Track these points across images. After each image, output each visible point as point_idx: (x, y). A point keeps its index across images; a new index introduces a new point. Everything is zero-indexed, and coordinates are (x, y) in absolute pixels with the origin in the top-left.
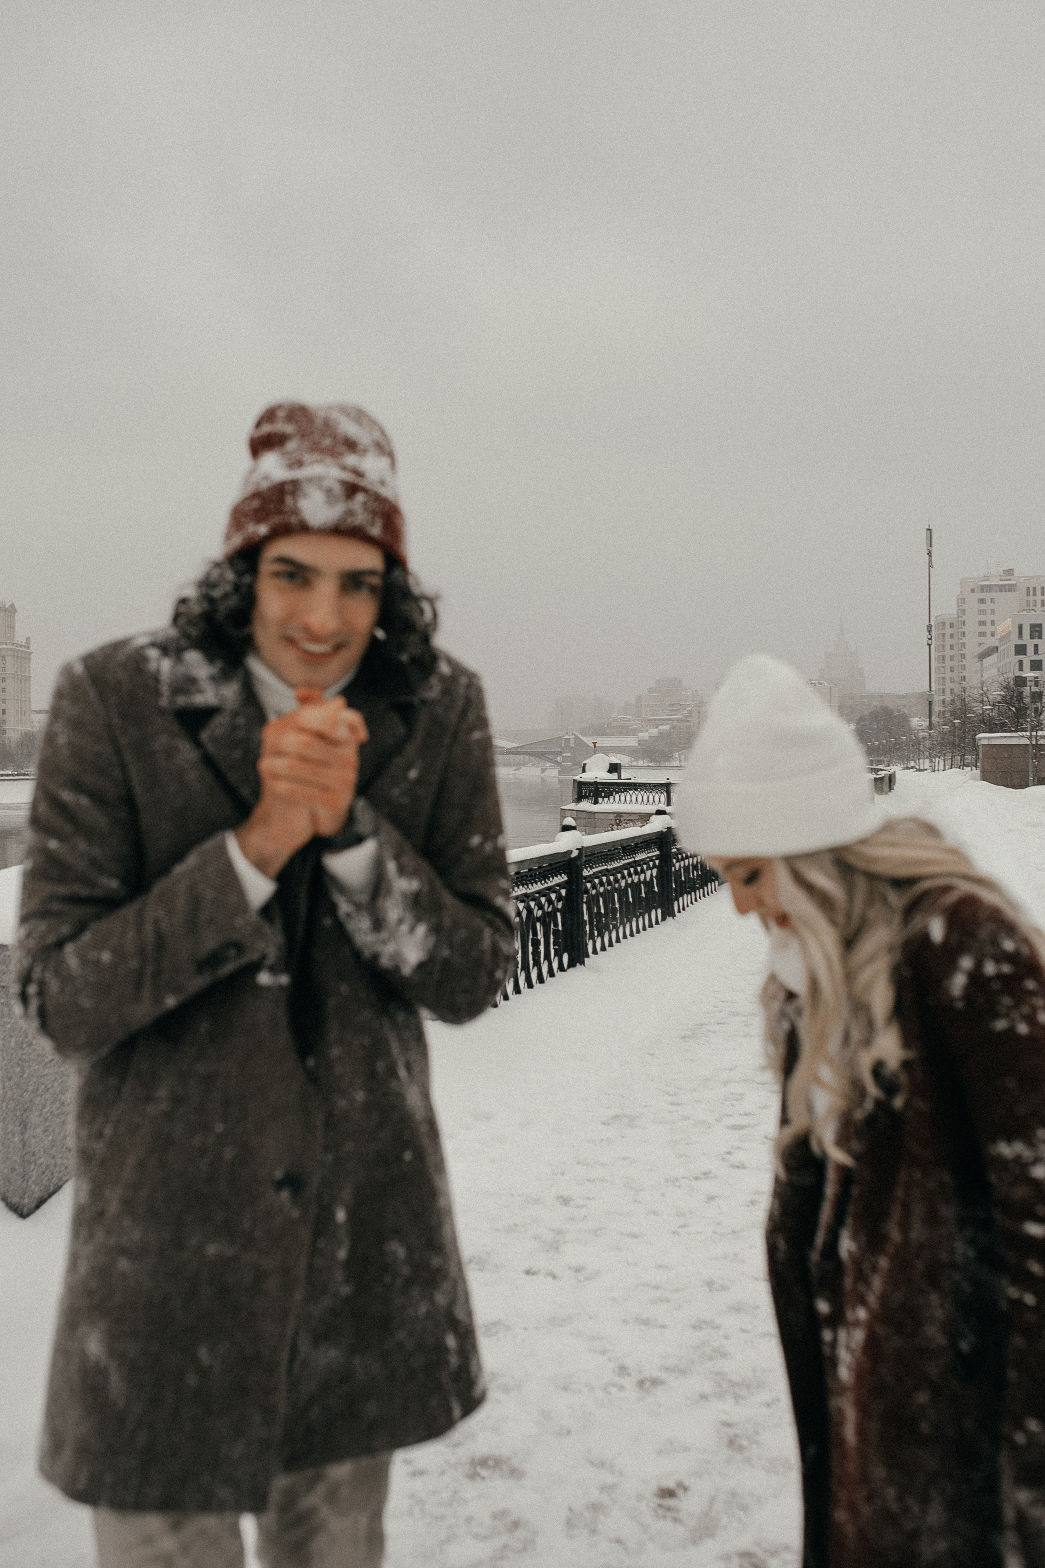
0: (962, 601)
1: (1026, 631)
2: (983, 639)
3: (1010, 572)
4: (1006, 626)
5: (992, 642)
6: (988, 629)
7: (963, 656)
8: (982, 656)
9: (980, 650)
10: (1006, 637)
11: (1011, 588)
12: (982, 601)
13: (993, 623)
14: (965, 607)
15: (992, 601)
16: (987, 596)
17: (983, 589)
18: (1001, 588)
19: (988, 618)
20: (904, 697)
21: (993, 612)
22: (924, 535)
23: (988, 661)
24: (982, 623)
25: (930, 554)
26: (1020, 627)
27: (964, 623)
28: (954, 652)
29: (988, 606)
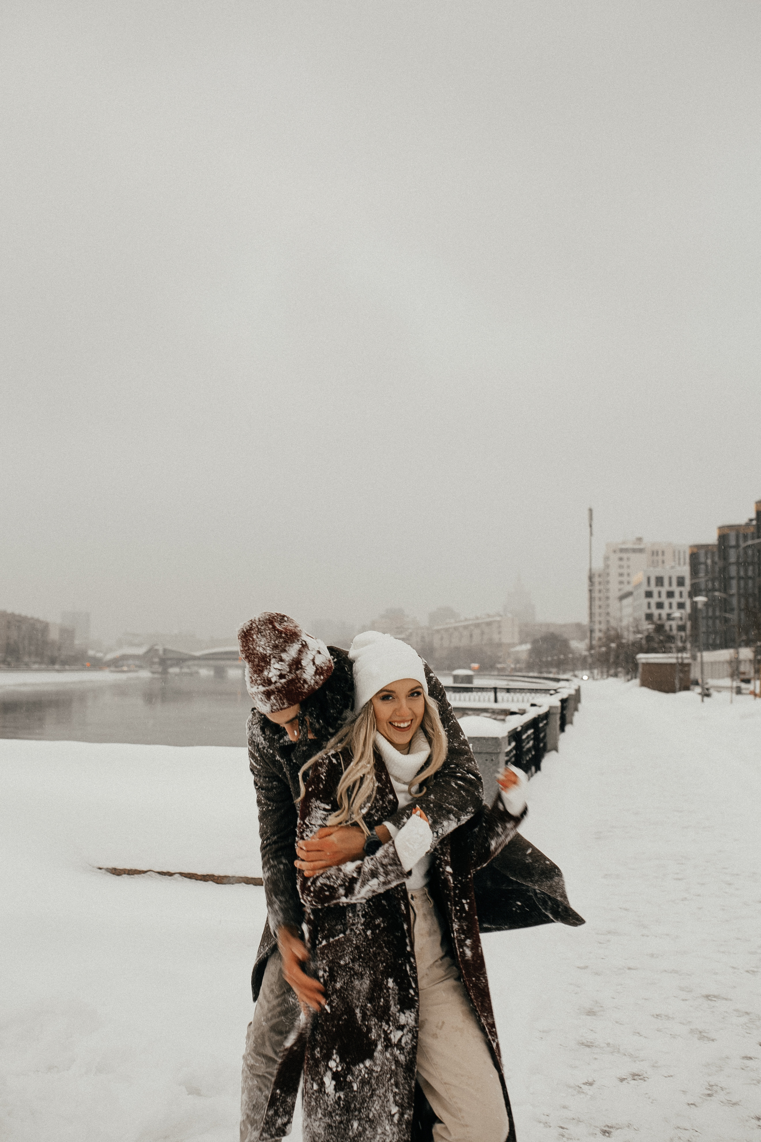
0: (607, 558)
1: (653, 582)
2: (622, 586)
3: (640, 539)
4: (638, 577)
5: (627, 588)
6: (625, 579)
7: (608, 598)
8: (622, 598)
9: (619, 594)
10: (638, 586)
11: (641, 551)
12: (621, 559)
13: (628, 575)
14: (609, 563)
15: (628, 559)
16: (625, 556)
17: (622, 550)
18: (634, 551)
19: (625, 571)
20: (565, 626)
21: (628, 567)
22: (587, 513)
23: (625, 602)
24: (621, 575)
25: (591, 526)
26: (649, 579)
27: (608, 574)
28: (601, 595)
29: (624, 563)
